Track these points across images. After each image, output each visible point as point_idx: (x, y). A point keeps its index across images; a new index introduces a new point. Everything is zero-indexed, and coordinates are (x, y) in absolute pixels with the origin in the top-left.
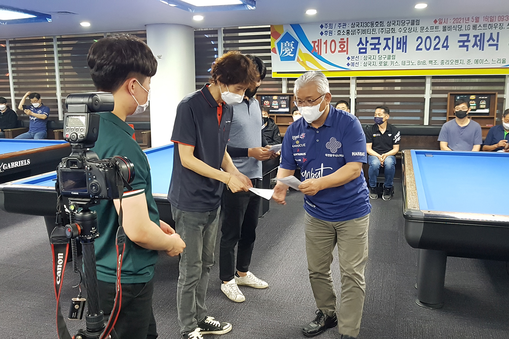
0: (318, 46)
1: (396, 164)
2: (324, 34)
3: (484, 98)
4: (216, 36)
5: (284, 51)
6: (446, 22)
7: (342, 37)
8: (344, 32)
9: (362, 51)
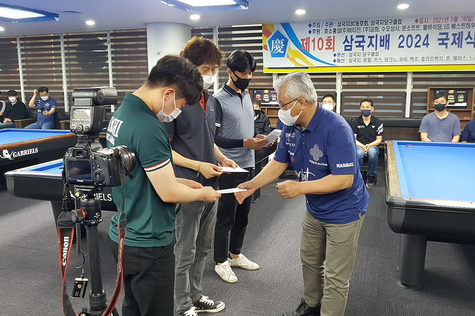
0: (306, 44)
1: (379, 154)
2: (312, 33)
3: (462, 93)
4: (211, 34)
5: (274, 48)
6: (426, 21)
7: (329, 35)
8: (330, 31)
9: (348, 48)
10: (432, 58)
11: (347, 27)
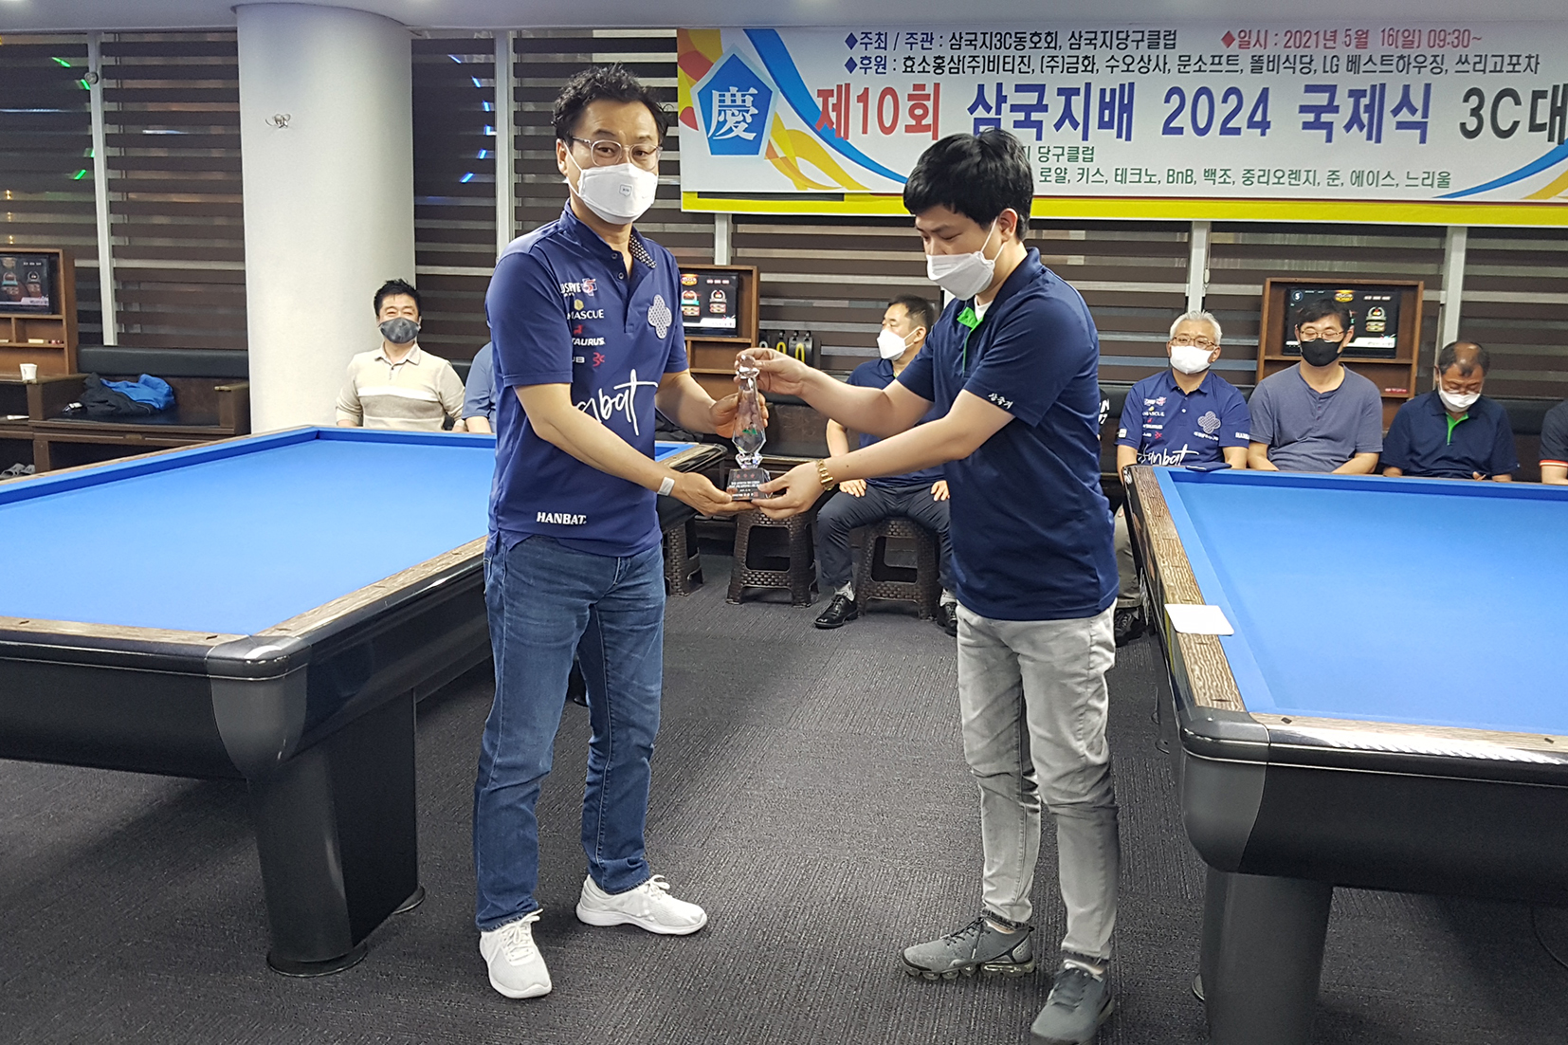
2: (857, 68)
3: (1381, 300)
4: (487, 59)
5: (721, 119)
6: (1262, 42)
7: (920, 79)
8: (924, 64)
10: (1279, 174)
11: (984, 51)
